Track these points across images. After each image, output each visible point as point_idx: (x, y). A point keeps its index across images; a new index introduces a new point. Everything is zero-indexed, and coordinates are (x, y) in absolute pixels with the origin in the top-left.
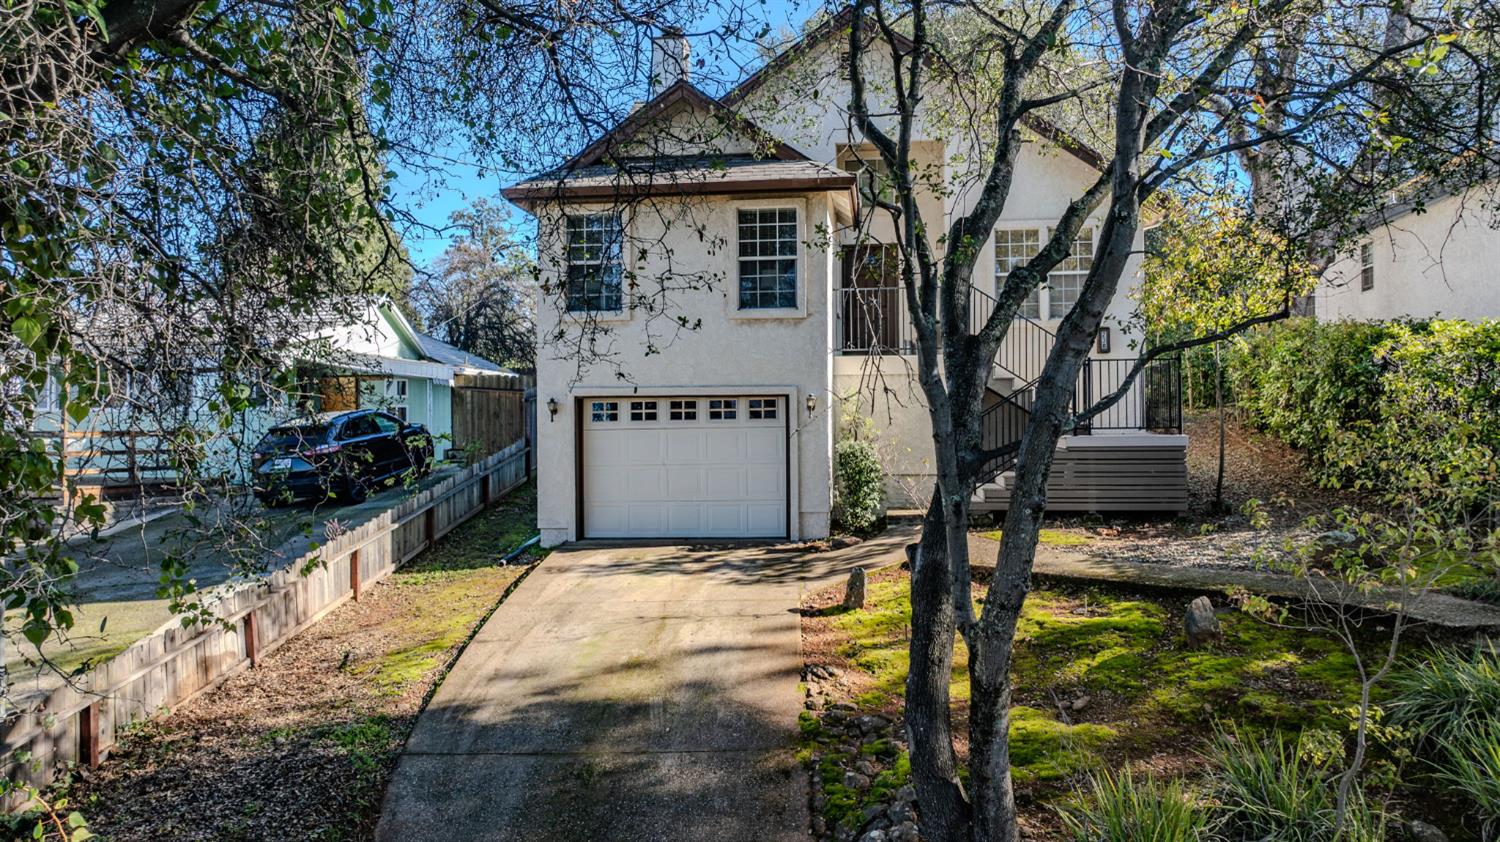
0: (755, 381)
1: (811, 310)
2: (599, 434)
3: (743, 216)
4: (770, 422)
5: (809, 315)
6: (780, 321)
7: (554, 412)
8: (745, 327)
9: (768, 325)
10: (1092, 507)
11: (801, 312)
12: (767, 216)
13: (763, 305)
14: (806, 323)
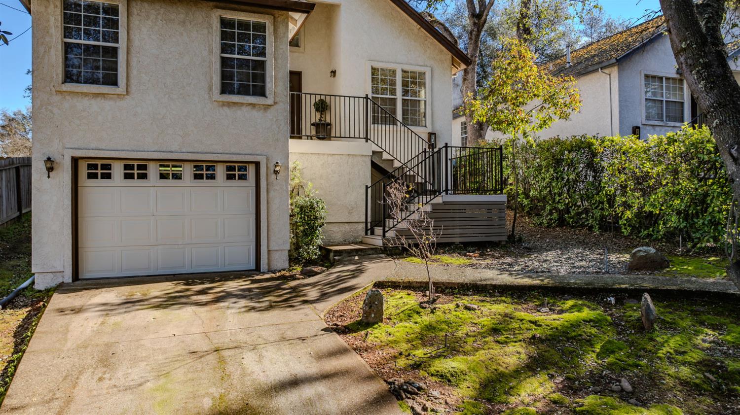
0: (233, 150)
1: (277, 100)
2: (92, 190)
3: (224, 23)
4: (242, 183)
5: (275, 103)
6: (253, 105)
7: (50, 169)
8: (226, 109)
9: (244, 109)
10: (457, 240)
11: (269, 101)
12: (244, 25)
13: (239, 93)
14: (272, 108)
